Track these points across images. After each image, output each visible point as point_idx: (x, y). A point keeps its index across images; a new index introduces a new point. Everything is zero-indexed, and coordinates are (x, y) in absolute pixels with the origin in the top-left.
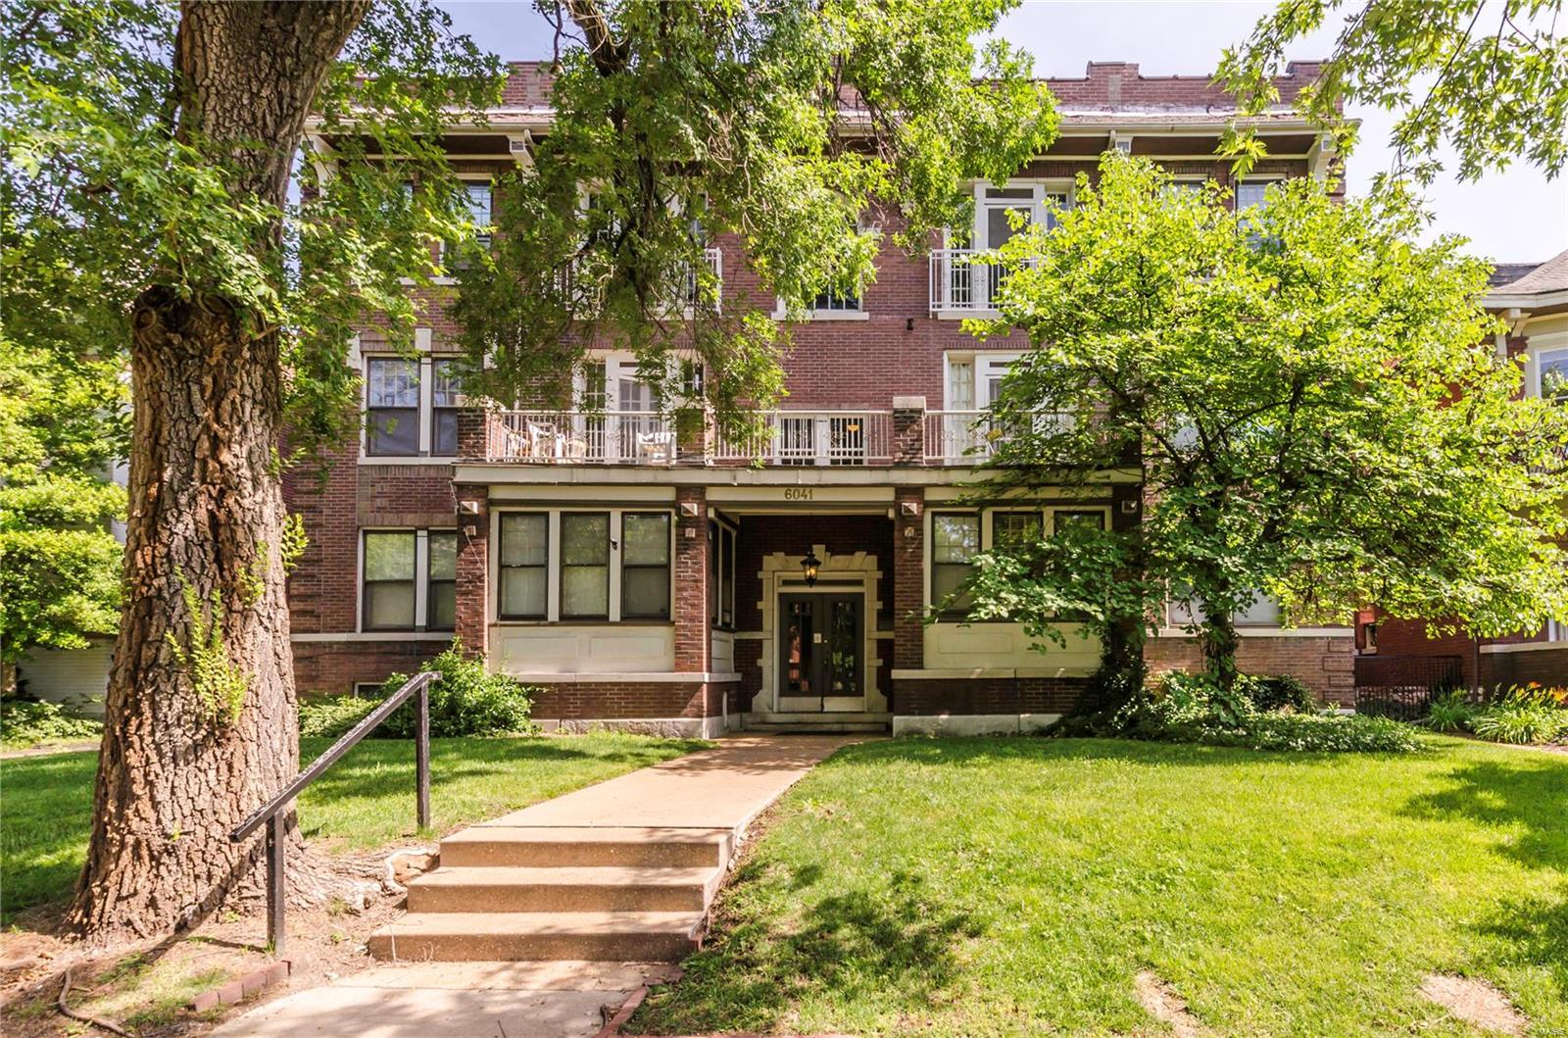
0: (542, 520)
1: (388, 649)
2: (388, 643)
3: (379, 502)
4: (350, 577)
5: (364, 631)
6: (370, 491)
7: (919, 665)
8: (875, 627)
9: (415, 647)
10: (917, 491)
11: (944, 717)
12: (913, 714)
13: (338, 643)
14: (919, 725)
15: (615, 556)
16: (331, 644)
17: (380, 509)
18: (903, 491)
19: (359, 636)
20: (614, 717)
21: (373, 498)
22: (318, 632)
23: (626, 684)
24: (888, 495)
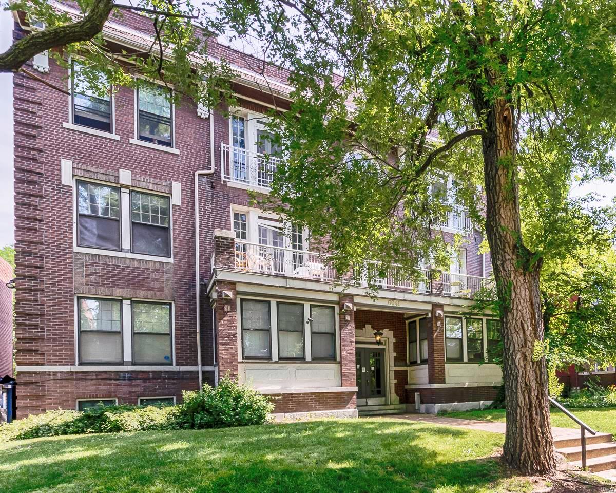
0: (266, 305)
1: (104, 376)
2: (105, 372)
3: (92, 279)
4: (69, 328)
5: (80, 364)
6: (84, 271)
7: (443, 382)
8: (393, 365)
9: (127, 375)
10: (441, 306)
11: (456, 403)
12: (443, 403)
13: (61, 372)
14: (445, 407)
15: (307, 327)
16: (55, 373)
17: (93, 284)
18: (435, 305)
19: (77, 368)
20: (313, 410)
21: (87, 275)
22: (42, 364)
23: (318, 393)
24: (429, 307)
